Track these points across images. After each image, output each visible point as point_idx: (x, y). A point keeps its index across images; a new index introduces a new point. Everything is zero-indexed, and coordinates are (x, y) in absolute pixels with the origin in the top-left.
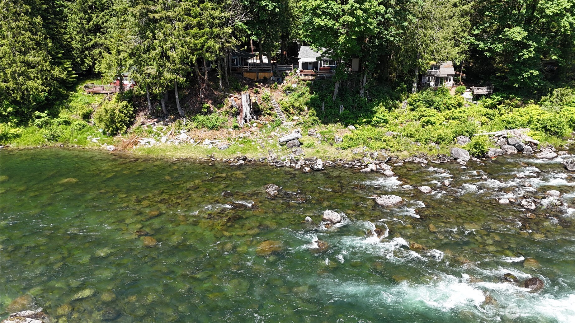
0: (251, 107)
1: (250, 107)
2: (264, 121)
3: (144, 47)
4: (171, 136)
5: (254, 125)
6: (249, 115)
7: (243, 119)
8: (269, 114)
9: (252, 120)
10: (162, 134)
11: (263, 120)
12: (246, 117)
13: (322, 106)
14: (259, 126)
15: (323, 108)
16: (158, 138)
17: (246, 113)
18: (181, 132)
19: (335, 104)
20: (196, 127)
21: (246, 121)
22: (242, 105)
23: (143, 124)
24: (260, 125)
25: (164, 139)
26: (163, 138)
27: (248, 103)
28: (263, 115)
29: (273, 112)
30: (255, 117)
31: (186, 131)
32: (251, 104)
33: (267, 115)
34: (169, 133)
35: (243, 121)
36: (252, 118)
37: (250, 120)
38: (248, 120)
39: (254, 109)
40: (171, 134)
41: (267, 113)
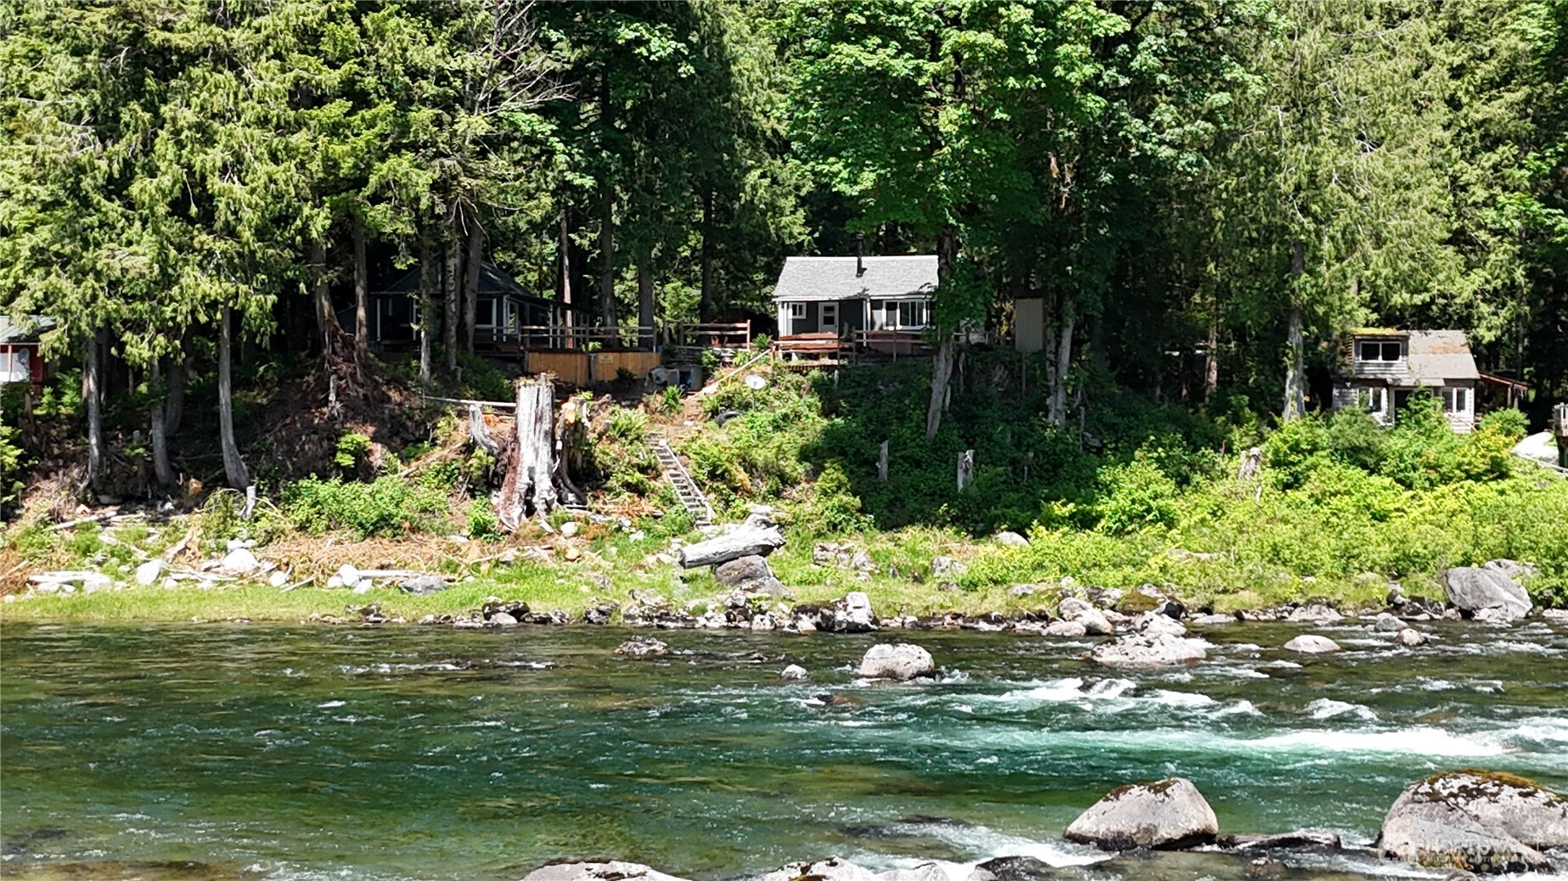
0: (559, 446)
1: (553, 445)
2: (613, 517)
3: (110, 166)
4: (181, 559)
5: (568, 528)
6: (544, 485)
7: (516, 498)
8: (639, 490)
9: (560, 511)
10: (141, 555)
11: (614, 508)
12: (531, 490)
13: (878, 458)
14: (591, 535)
15: (883, 466)
16: (125, 568)
17: (531, 470)
18: (231, 544)
19: (935, 451)
20: (302, 528)
21: (530, 511)
22: (516, 439)
23: (55, 517)
24: (592, 532)
25: (147, 573)
26: (141, 569)
27: (547, 426)
28: (610, 490)
29: (657, 484)
30: (571, 497)
31: (250, 543)
32: (559, 432)
33: (626, 495)
34: (172, 551)
35: (517, 510)
36: (561, 501)
37: (549, 510)
38: (540, 507)
39: (571, 462)
40: (182, 552)
41: (628, 486)
